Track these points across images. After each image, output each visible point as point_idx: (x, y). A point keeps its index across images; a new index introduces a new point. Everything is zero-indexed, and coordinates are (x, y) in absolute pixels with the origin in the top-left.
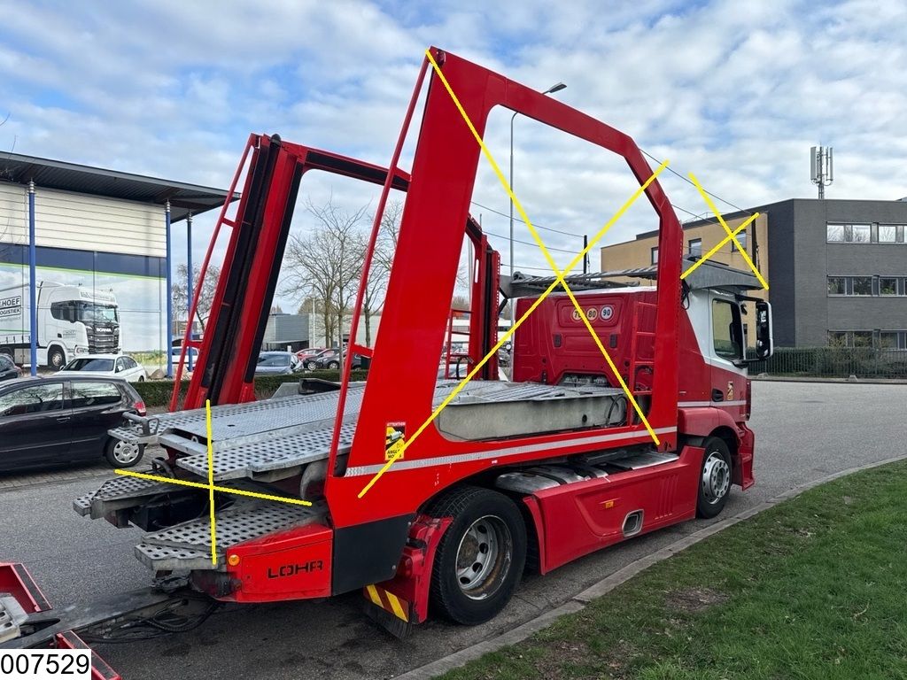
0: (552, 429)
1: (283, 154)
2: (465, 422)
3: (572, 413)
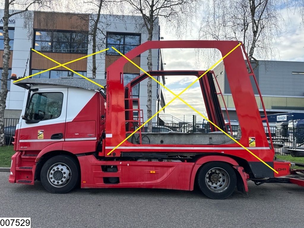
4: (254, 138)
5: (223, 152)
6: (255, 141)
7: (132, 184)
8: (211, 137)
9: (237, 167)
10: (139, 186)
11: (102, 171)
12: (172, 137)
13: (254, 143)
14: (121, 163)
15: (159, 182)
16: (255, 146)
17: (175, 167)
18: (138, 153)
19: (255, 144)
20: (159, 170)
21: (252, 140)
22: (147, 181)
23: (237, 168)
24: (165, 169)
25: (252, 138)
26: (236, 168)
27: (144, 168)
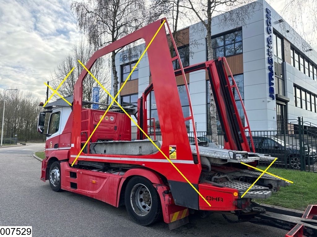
4: (175, 146)
5: (144, 165)
6: (175, 150)
7: (83, 191)
8: (141, 146)
9: (157, 186)
10: (86, 194)
11: (70, 177)
12: (112, 147)
13: (174, 154)
14: (78, 171)
15: (97, 192)
16: (176, 158)
17: (107, 179)
18: (88, 162)
19: (176, 155)
20: (98, 180)
21: (172, 150)
22: (90, 190)
23: (157, 188)
24: (102, 179)
25: (173, 146)
26: (155, 187)
27: (90, 177)
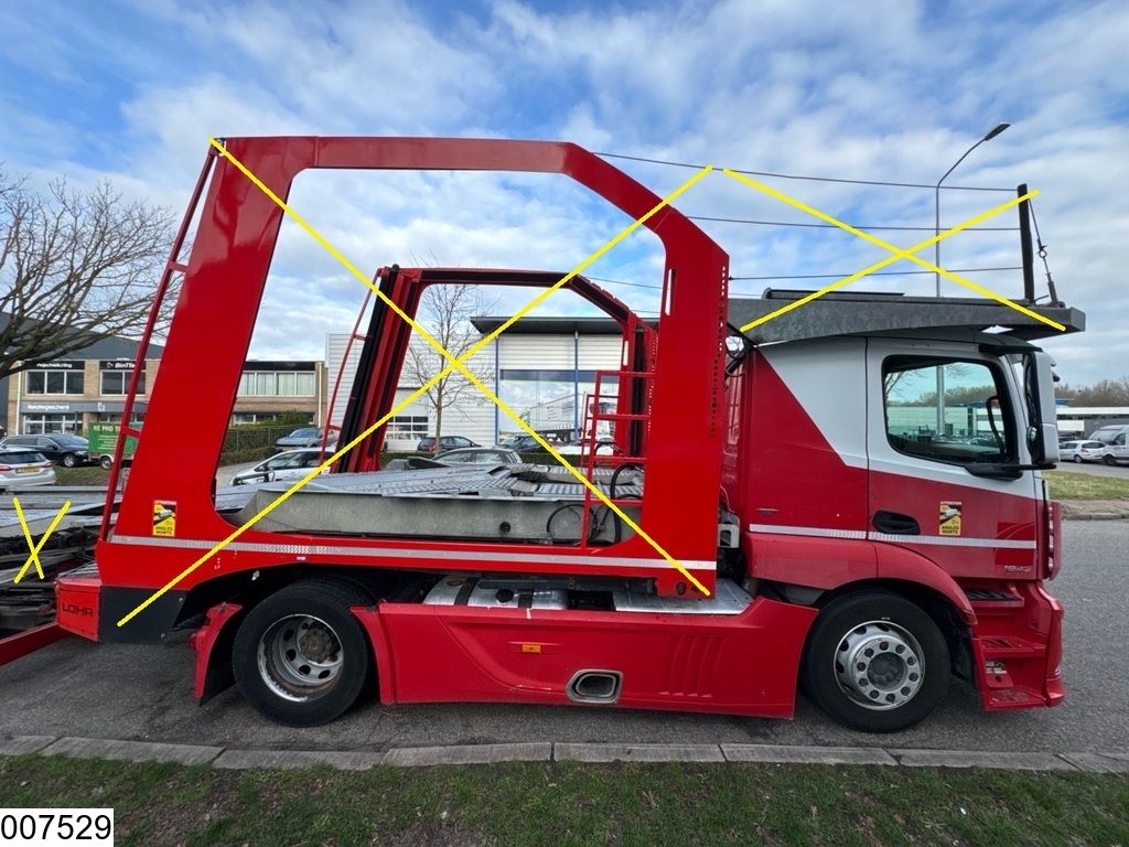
0: (438, 533)
1: (401, 278)
2: (292, 510)
3: (478, 518)
